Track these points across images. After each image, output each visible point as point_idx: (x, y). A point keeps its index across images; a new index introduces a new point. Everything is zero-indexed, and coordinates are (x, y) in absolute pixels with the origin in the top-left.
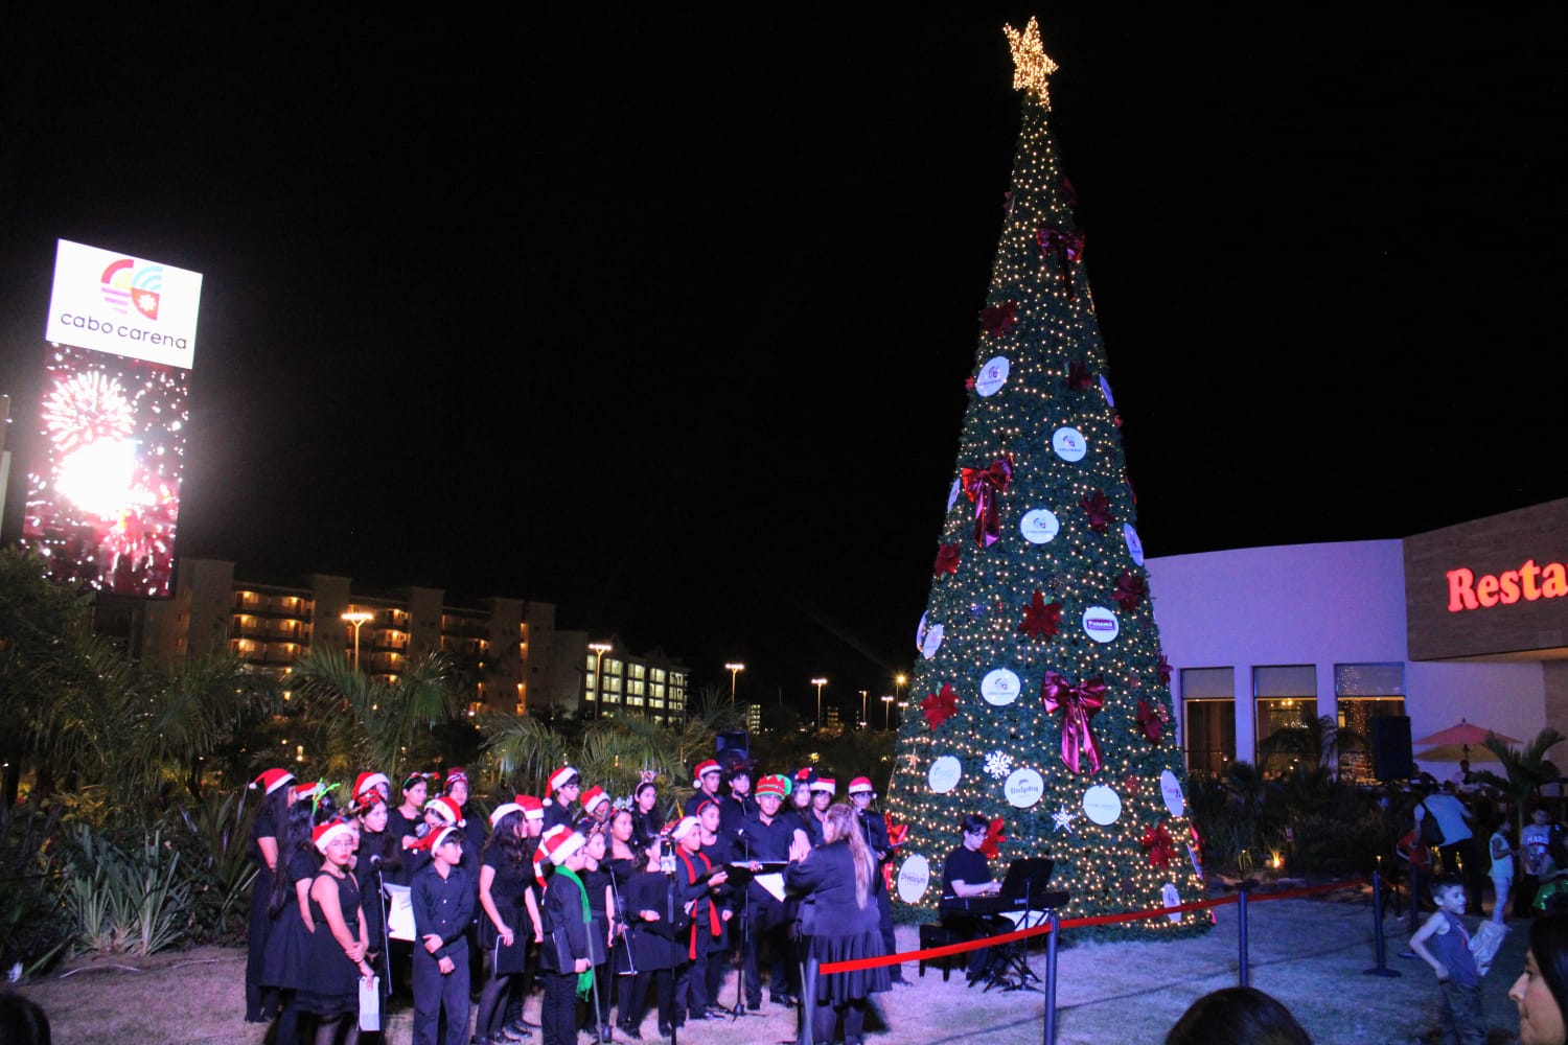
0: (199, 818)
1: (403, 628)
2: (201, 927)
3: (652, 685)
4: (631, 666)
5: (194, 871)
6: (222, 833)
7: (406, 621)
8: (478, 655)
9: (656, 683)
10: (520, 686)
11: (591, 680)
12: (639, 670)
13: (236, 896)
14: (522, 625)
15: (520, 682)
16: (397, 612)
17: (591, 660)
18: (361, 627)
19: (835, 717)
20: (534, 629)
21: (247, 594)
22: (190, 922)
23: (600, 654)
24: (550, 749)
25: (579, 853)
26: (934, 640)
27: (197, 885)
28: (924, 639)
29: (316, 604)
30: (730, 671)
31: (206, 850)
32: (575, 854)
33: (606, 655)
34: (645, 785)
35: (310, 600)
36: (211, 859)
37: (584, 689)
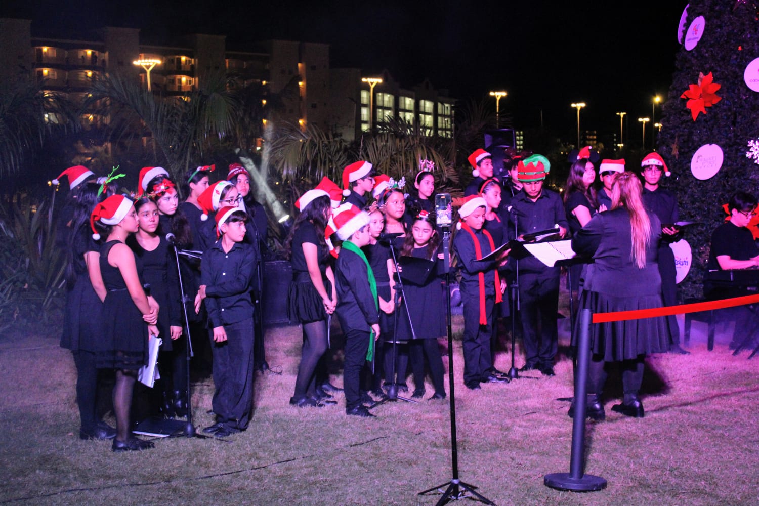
0: (14, 225)
1: (190, 73)
2: (25, 321)
3: (422, 116)
4: (402, 98)
5: (14, 272)
6: (36, 238)
7: (192, 67)
8: (261, 92)
9: (425, 113)
10: (301, 122)
11: (365, 113)
12: (409, 102)
13: (55, 294)
14: (299, 65)
15: (301, 117)
16: (183, 58)
17: (364, 95)
18: (152, 72)
19: (593, 140)
20: (311, 68)
21: (45, 49)
22: (15, 315)
23: (372, 87)
24: (330, 154)
25: (365, 230)
26: (696, 31)
27: (18, 284)
28: (685, 33)
29: (109, 54)
30: (494, 98)
31: (23, 253)
32: (362, 230)
33: (378, 89)
34: (425, 174)
35: (104, 52)
36: (27, 260)
37: (359, 122)
